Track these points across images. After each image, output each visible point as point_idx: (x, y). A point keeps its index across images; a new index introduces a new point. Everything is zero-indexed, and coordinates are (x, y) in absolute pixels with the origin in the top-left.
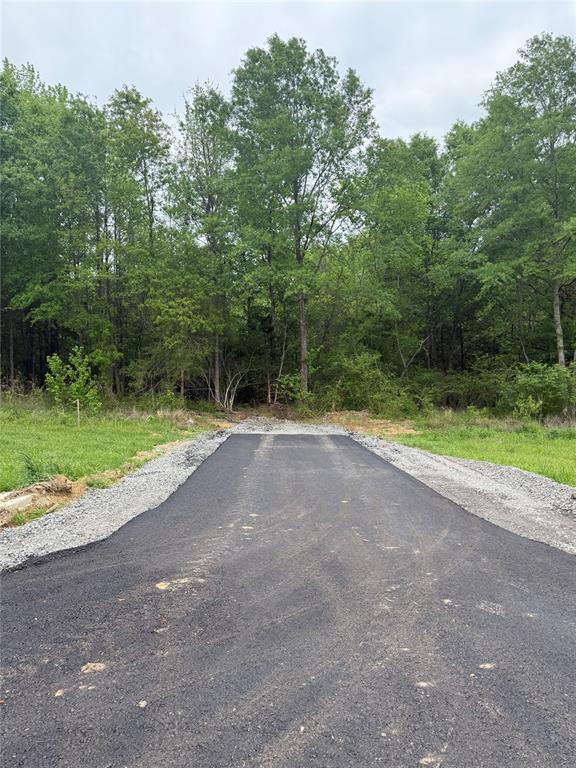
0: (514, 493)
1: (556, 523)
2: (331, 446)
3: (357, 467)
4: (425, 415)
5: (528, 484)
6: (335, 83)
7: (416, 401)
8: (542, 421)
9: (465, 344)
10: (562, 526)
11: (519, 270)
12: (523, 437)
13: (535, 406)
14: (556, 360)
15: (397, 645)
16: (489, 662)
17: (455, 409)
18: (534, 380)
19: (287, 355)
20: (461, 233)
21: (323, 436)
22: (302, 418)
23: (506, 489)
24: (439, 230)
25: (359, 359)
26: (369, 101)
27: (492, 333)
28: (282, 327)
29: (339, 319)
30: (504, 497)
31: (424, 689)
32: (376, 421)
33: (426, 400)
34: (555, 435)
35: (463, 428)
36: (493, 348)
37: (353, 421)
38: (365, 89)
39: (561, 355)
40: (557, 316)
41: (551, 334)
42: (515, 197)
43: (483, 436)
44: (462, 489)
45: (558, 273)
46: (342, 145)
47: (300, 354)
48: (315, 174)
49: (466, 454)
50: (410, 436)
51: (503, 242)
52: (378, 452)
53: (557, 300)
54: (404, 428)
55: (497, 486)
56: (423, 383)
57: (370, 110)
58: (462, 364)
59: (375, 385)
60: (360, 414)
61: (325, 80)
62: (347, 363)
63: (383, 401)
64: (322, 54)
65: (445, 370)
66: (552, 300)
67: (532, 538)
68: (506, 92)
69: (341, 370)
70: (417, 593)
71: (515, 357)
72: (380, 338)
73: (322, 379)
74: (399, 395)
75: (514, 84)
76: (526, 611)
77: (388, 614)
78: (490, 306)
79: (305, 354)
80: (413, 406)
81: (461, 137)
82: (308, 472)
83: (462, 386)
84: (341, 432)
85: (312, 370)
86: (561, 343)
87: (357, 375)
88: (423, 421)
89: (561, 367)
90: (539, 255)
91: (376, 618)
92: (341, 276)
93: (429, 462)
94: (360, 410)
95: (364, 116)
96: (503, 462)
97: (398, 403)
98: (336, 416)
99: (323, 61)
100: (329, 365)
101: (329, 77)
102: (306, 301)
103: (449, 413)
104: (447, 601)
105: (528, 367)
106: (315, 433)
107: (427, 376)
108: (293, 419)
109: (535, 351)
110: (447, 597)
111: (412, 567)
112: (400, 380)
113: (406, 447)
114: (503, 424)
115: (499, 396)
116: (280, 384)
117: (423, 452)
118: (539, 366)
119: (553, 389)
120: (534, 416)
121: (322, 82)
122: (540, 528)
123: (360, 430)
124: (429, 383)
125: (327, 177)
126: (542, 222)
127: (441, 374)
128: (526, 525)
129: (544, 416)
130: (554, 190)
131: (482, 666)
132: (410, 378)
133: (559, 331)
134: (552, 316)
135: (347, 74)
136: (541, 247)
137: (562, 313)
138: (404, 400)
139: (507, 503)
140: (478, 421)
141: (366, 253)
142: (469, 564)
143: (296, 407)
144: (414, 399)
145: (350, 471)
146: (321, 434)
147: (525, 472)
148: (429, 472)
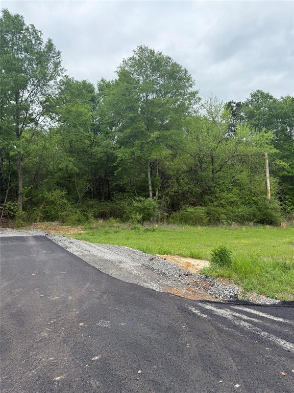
0: (126, 260)
1: (141, 273)
2: (33, 242)
3: (46, 253)
4: (89, 223)
5: (132, 255)
6: (41, 44)
7: (85, 215)
8: (142, 224)
9: (111, 187)
10: (144, 274)
11: (133, 153)
12: (134, 232)
13: (139, 217)
14: (149, 196)
15: (47, 357)
16: (97, 355)
17: (104, 220)
18: (140, 205)
19: (10, 190)
20: (107, 133)
21: (29, 237)
22: (19, 226)
23: (122, 258)
24: (97, 130)
25: (55, 193)
26: (59, 58)
27: (121, 183)
28: (7, 174)
29: (44, 172)
30: (120, 262)
31: (58, 381)
32: (63, 227)
33: (90, 215)
34: (147, 230)
35: (107, 228)
36: (122, 190)
37: (49, 227)
38: (57, 51)
39: (151, 194)
40: (149, 176)
41: (146, 184)
42: (131, 119)
43: (116, 232)
44: (101, 260)
45: (149, 156)
46: (45, 78)
47: (18, 190)
48: (28, 91)
49: (106, 241)
50: (80, 234)
51: (126, 140)
52: (60, 244)
53: (149, 169)
54: (79, 230)
55: (118, 257)
56: (89, 206)
57: (60, 62)
58: (109, 197)
59: (63, 207)
60: (54, 223)
61: (36, 42)
62: (48, 195)
63: (67, 216)
64: (34, 27)
65: (100, 200)
66: (147, 168)
67: (130, 282)
68: (127, 68)
69: (43, 198)
70: (66, 322)
71: (132, 194)
72: (66, 182)
73: (31, 204)
74: (76, 213)
75: (131, 66)
76: (121, 322)
77: (46, 338)
78: (120, 169)
79: (21, 190)
80: (83, 218)
81: (105, 86)
82: (15, 259)
83: (108, 208)
84: (42, 234)
85: (26, 199)
86: (150, 188)
87: (53, 202)
88: (88, 226)
89: (150, 199)
90: (141, 148)
91: (37, 342)
92: (44, 148)
93: (87, 247)
94: (54, 221)
95: (57, 65)
96: (123, 245)
97: (74, 217)
98: (39, 225)
99: (35, 31)
100: (36, 196)
101: (38, 40)
102: (22, 159)
103: (101, 221)
104: (81, 324)
105: (137, 198)
106: (25, 235)
107: (91, 203)
108: (12, 227)
109: (140, 191)
110: (82, 321)
111: (66, 307)
112: (77, 204)
113: (77, 240)
114: (125, 226)
115: (124, 213)
116: (5, 207)
117: (85, 242)
118: (142, 199)
119: (147, 209)
120: (139, 222)
121: (34, 42)
122: (135, 276)
123: (53, 232)
124: (92, 206)
125: (36, 93)
126: (142, 132)
127: (98, 202)
128: (129, 275)
129: (144, 222)
130: (147, 118)
131: (93, 359)
132: (82, 204)
133: (150, 183)
134: (147, 176)
135: (48, 41)
136: (142, 143)
137: (151, 175)
138: (79, 215)
139: (122, 265)
140: (115, 225)
141: (59, 137)
142: (97, 301)
143: (15, 220)
144: (84, 214)
145: (41, 255)
146: (29, 235)
147: (131, 249)
148: (86, 253)
